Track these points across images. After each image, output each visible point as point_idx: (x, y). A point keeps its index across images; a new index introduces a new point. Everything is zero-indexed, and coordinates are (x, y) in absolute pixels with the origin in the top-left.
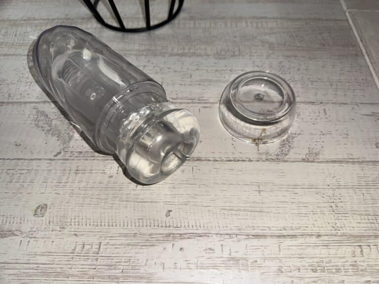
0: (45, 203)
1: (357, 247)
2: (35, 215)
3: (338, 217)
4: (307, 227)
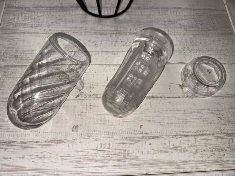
0: (77, 124)
1: (230, 139)
2: (72, 131)
3: (222, 125)
4: (208, 130)
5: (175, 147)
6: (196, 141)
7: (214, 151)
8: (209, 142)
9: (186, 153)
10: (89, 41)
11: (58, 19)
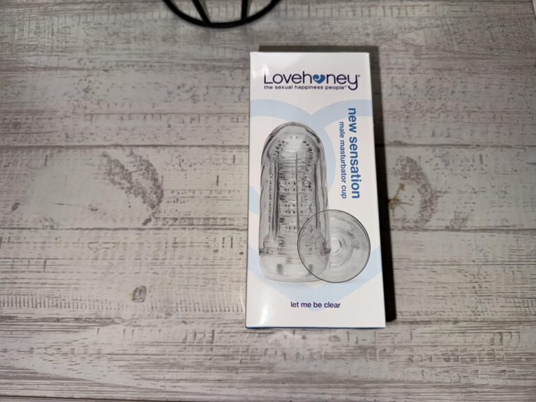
0: (143, 285)
1: (497, 334)
2: (134, 299)
3: (480, 300)
4: (444, 312)
5: (360, 347)
6: (411, 336)
7: (452, 360)
8: (444, 339)
9: (386, 361)
10: (179, 88)
11: (111, 32)
